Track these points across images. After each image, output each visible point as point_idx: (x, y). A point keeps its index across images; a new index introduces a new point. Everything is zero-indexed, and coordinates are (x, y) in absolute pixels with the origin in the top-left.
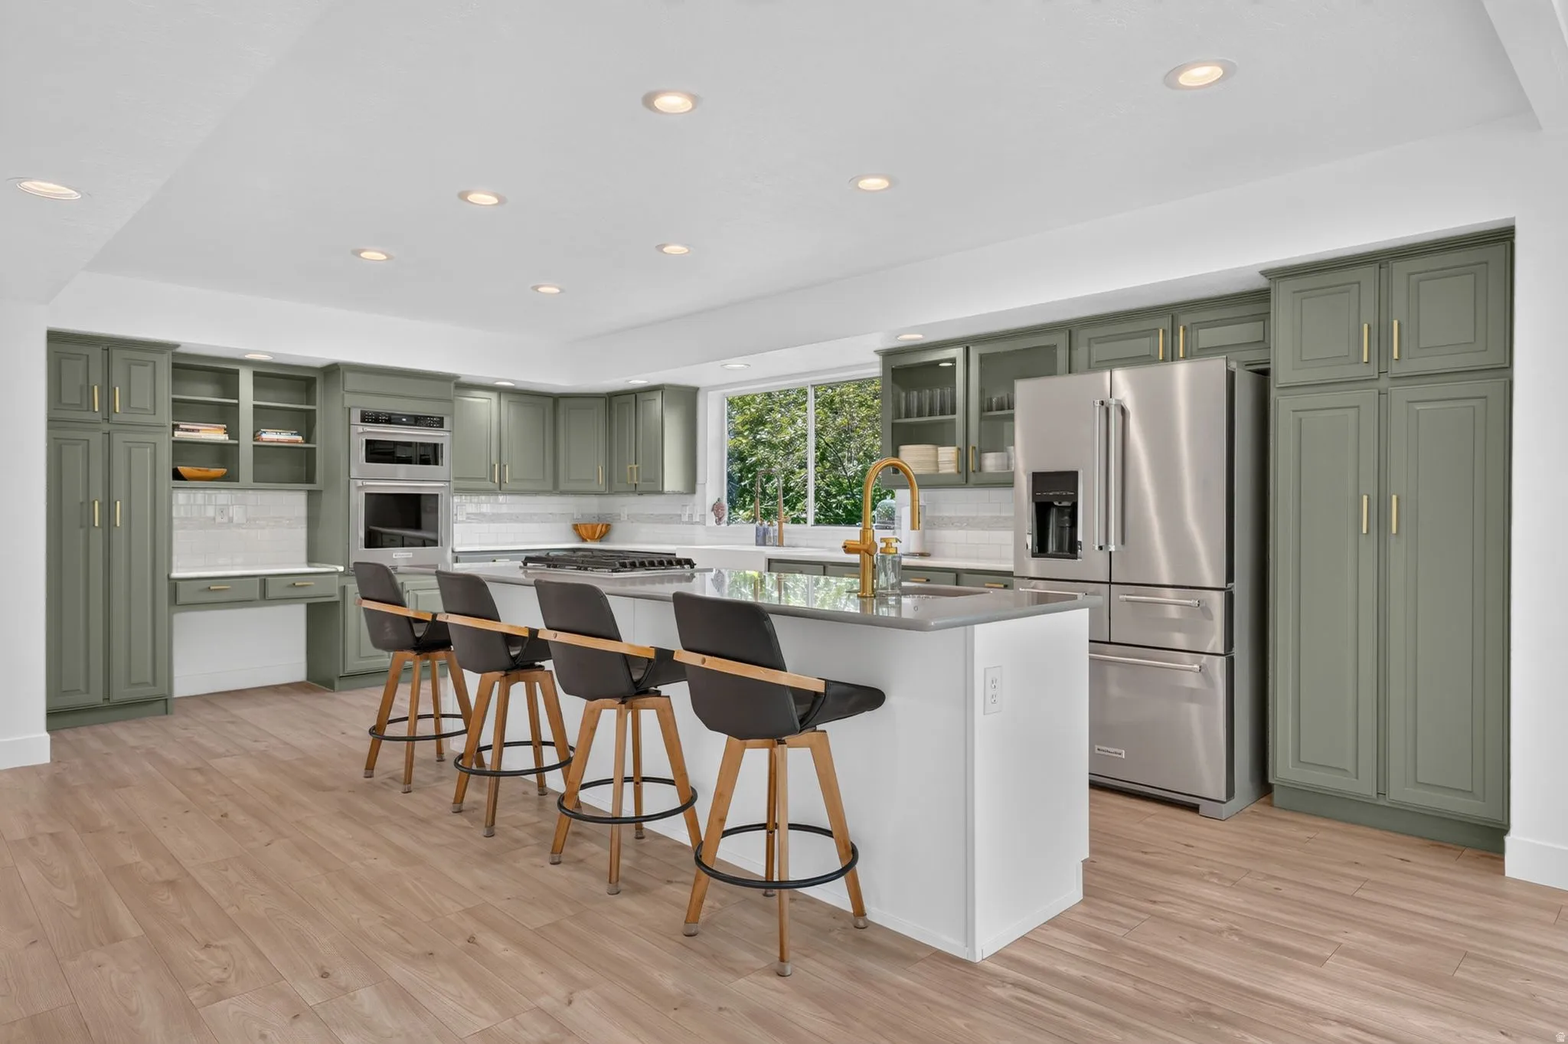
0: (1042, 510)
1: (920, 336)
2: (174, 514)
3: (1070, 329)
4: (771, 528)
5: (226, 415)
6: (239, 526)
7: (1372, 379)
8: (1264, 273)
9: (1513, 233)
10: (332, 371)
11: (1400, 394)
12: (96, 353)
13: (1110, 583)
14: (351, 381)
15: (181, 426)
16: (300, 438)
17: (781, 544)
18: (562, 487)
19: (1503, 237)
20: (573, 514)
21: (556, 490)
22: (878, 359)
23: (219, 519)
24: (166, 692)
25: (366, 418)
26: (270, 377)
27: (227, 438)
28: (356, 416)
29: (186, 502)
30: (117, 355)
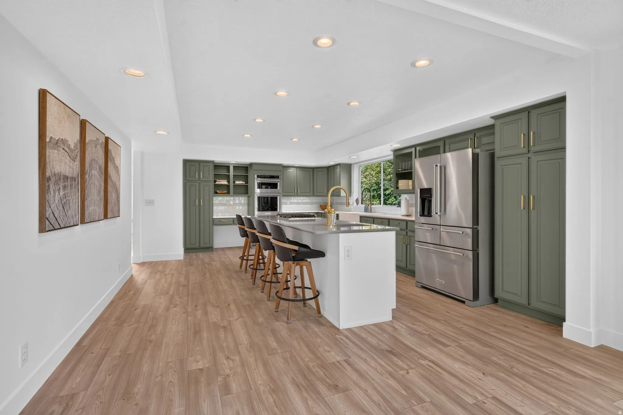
0: (423, 201)
1: (399, 145)
2: (214, 202)
3: (444, 140)
4: (369, 207)
5: (227, 177)
6: (232, 205)
7: (526, 153)
8: (492, 118)
9: (566, 98)
10: (251, 164)
11: (534, 159)
12: (197, 164)
13: (440, 225)
14: (254, 167)
15: (217, 181)
16: (244, 183)
17: (371, 212)
18: (315, 194)
19: (562, 100)
20: (321, 203)
21: (314, 195)
22: (392, 153)
23: (227, 204)
24: (212, 246)
25: (258, 177)
26: (236, 167)
27: (227, 183)
28: (256, 176)
29: (217, 200)
30: (202, 164)
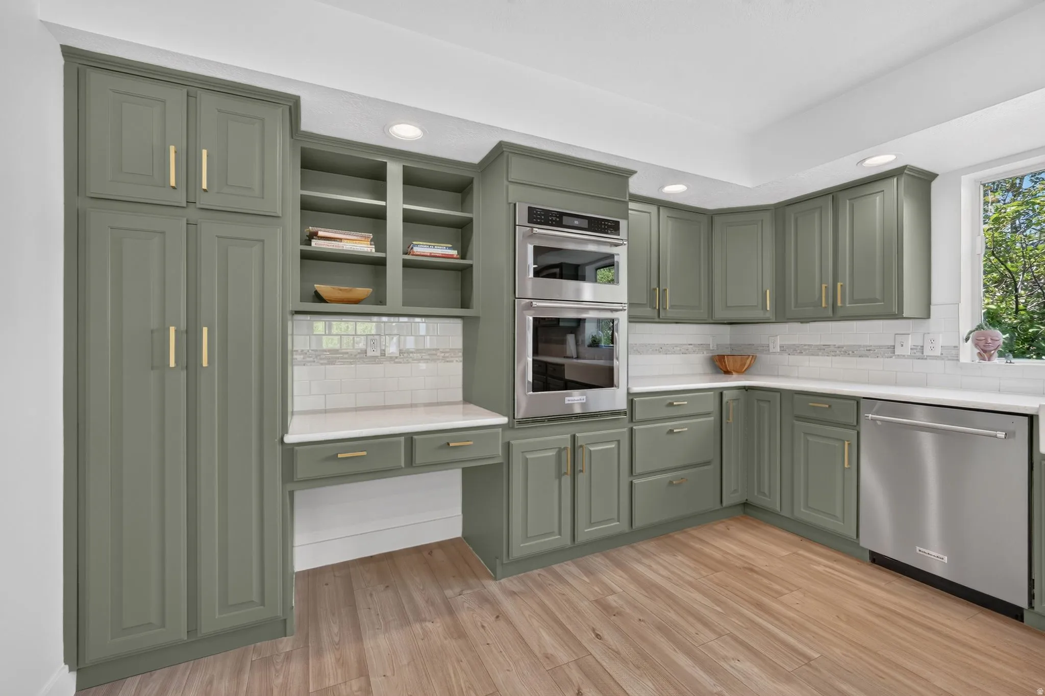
5: (372, 221)
6: (392, 359)
12: (176, 101)
14: (516, 169)
15: (321, 233)
16: (454, 253)
21: (711, 318)
23: (370, 353)
24: (280, 612)
25: (534, 217)
27: (374, 250)
28: (522, 216)
30: (210, 106)
